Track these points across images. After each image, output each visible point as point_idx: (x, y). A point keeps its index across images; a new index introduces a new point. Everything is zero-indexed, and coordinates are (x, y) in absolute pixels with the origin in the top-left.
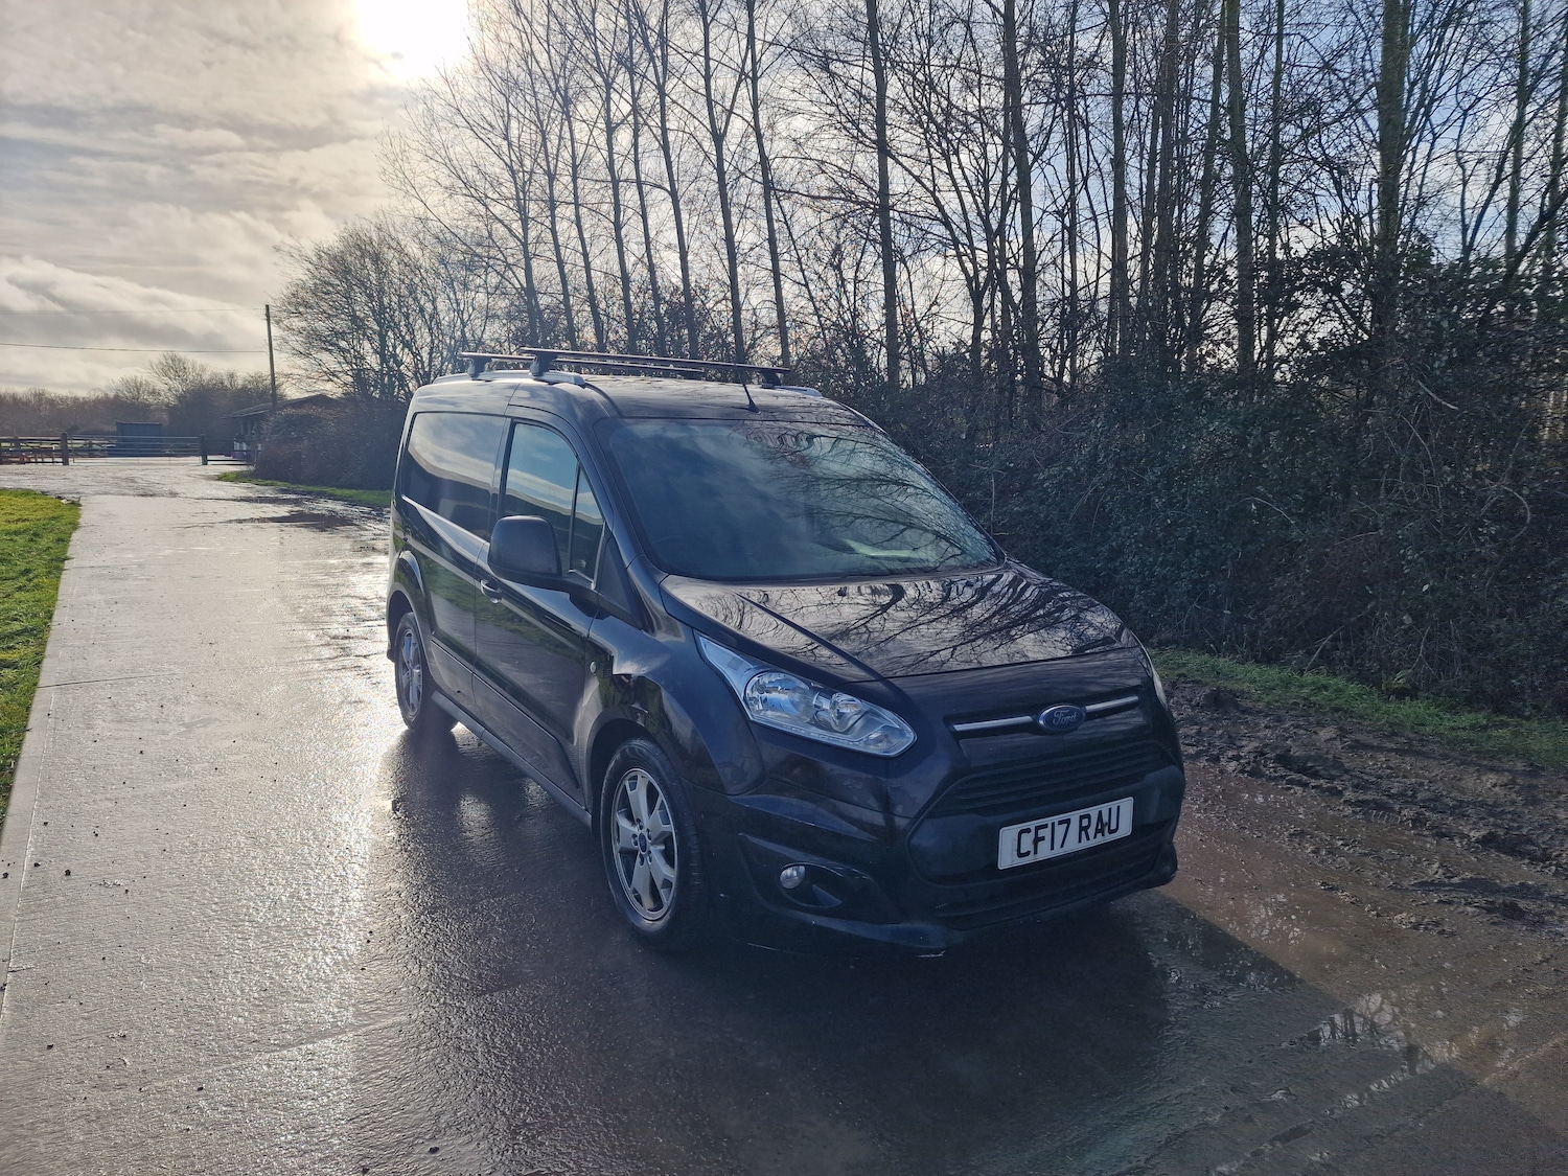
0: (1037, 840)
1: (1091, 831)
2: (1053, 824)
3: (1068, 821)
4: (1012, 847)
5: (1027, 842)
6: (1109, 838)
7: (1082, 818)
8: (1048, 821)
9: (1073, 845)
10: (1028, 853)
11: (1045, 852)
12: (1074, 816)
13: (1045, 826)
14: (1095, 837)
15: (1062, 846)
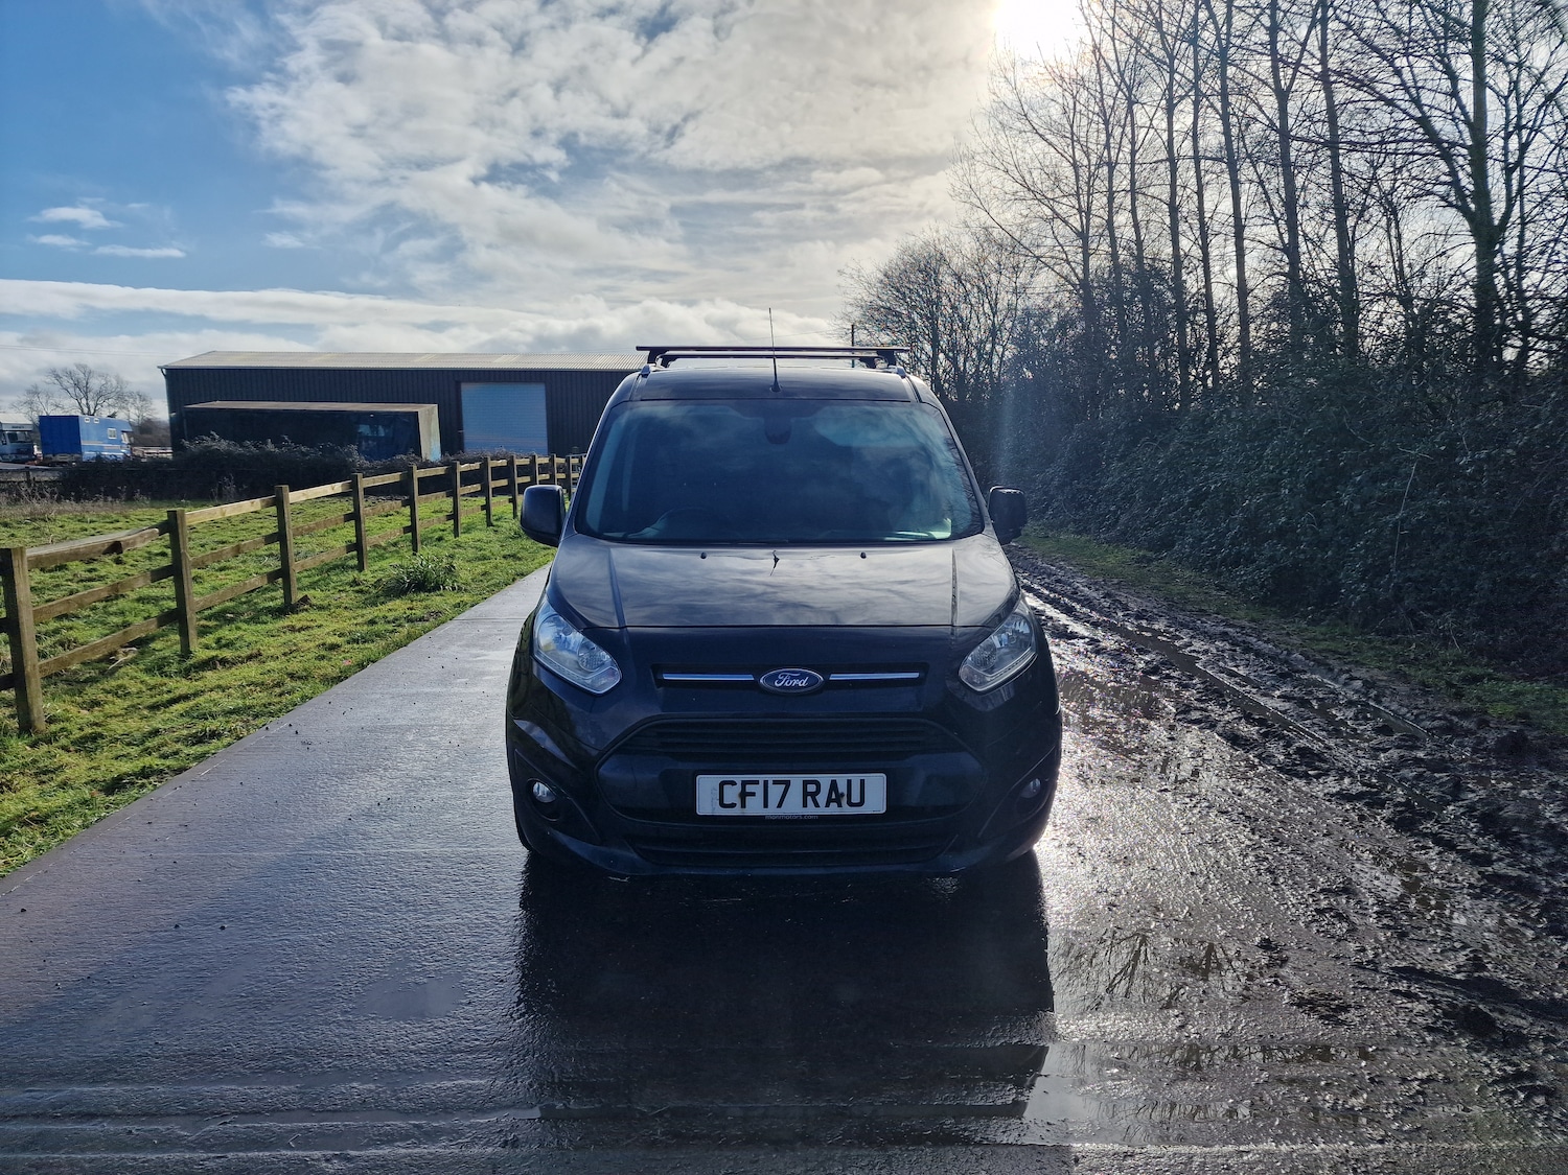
0: (744, 795)
1: (822, 798)
2: (766, 783)
3: (787, 784)
4: (709, 795)
5: (731, 794)
6: (847, 810)
7: (806, 783)
8: (761, 778)
9: (794, 806)
10: (733, 805)
11: (754, 807)
12: (796, 780)
13: (757, 782)
14: (827, 805)
15: (780, 806)
